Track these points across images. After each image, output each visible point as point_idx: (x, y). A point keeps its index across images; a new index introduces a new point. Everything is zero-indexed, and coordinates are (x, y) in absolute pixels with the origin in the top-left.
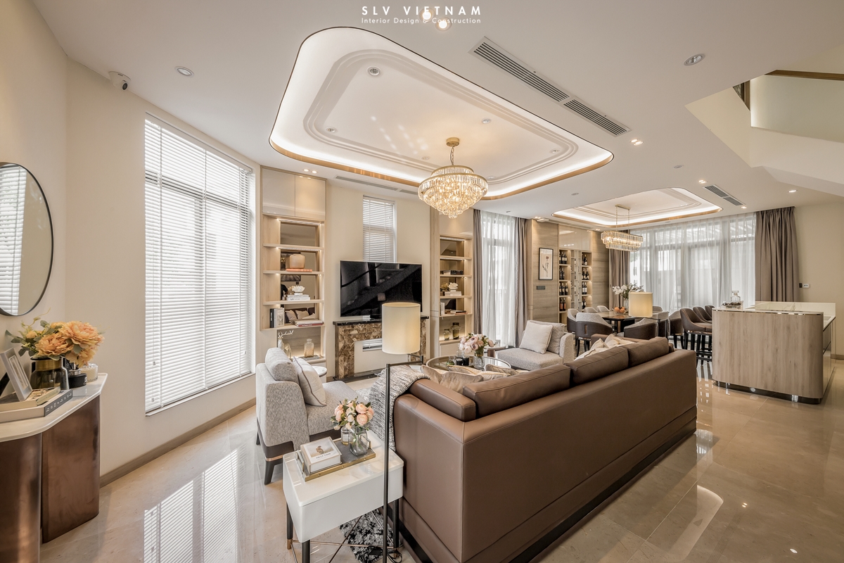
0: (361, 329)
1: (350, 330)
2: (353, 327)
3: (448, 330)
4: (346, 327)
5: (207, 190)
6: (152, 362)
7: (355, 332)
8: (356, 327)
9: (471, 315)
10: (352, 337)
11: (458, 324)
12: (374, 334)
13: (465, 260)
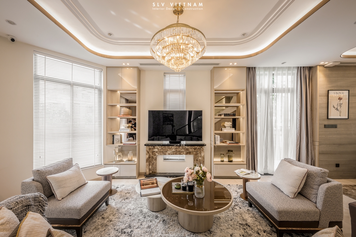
0: (160, 149)
1: (153, 149)
2: (154, 147)
3: (224, 154)
4: (150, 146)
5: (73, 81)
6: (39, 157)
7: (156, 150)
8: (156, 147)
9: (244, 146)
10: (155, 153)
11: (232, 151)
12: (169, 152)
13: (241, 106)
